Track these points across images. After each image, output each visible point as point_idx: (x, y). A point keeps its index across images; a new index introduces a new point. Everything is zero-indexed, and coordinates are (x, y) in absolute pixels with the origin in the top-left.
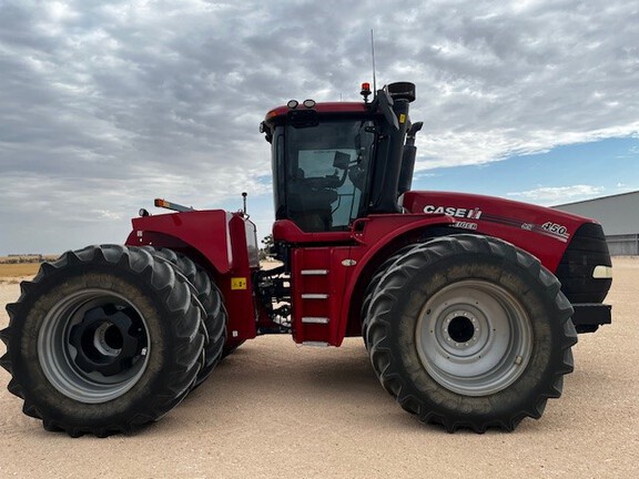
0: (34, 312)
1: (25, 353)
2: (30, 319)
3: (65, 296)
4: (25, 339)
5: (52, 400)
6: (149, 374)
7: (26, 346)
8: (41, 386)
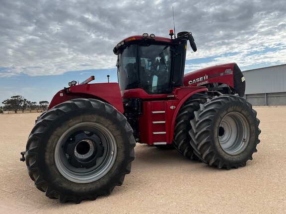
0: (53, 137)
1: (47, 161)
2: (50, 141)
3: (70, 127)
4: (47, 154)
5: (65, 185)
6: (117, 164)
7: (47, 157)
8: (57, 179)
